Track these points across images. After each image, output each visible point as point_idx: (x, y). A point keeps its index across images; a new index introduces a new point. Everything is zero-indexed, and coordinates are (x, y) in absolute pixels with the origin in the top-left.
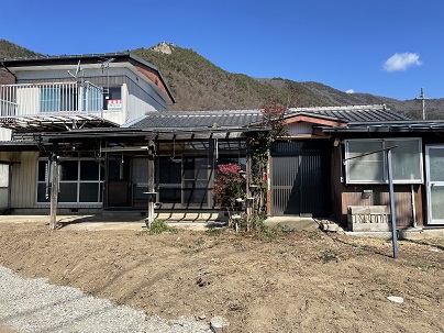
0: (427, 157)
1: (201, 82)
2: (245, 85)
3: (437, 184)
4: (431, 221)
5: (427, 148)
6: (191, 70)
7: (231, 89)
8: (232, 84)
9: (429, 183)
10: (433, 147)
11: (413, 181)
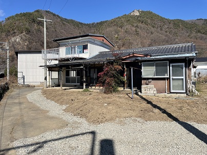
0: (171, 68)
1: (153, 27)
2: (179, 25)
3: (174, 78)
4: (172, 91)
5: (171, 65)
6: (149, 21)
7: (171, 28)
8: (171, 25)
9: (171, 77)
10: (173, 64)
11: (166, 77)
